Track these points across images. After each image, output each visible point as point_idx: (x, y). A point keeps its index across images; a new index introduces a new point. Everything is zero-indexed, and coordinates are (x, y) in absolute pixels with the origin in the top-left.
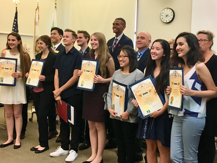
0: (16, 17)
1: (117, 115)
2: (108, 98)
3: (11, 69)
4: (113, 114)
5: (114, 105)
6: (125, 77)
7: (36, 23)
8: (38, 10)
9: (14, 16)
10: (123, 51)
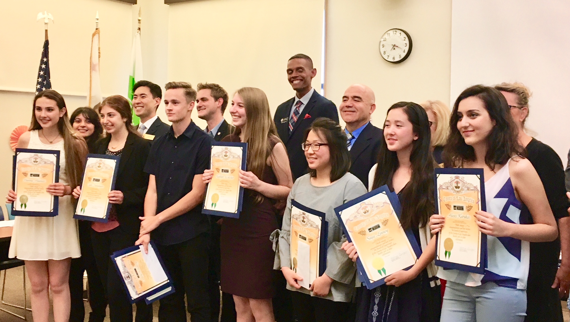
0: (46, 54)
1: (301, 284)
2: (281, 241)
3: (45, 175)
4: (293, 282)
5: (294, 259)
6: (318, 191)
7: (92, 67)
8: (96, 37)
10: (315, 131)
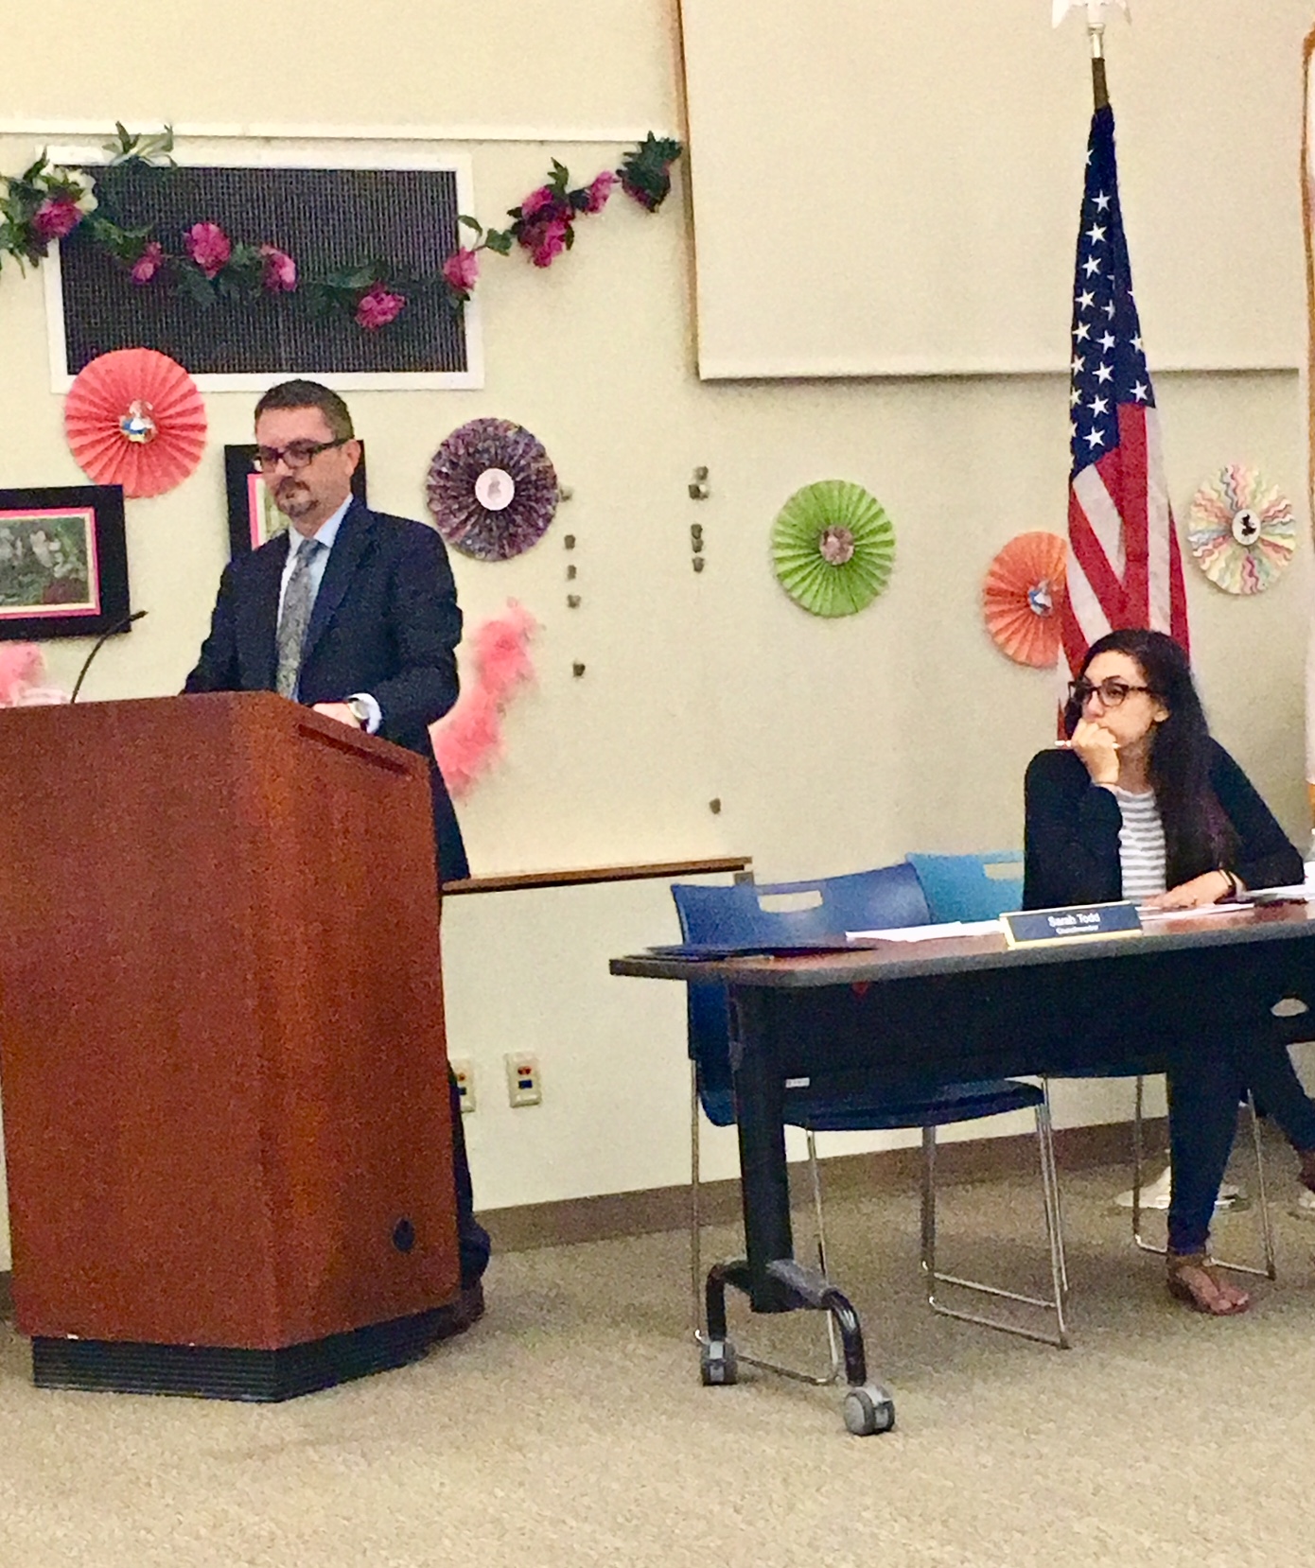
9: (1083, 156)
